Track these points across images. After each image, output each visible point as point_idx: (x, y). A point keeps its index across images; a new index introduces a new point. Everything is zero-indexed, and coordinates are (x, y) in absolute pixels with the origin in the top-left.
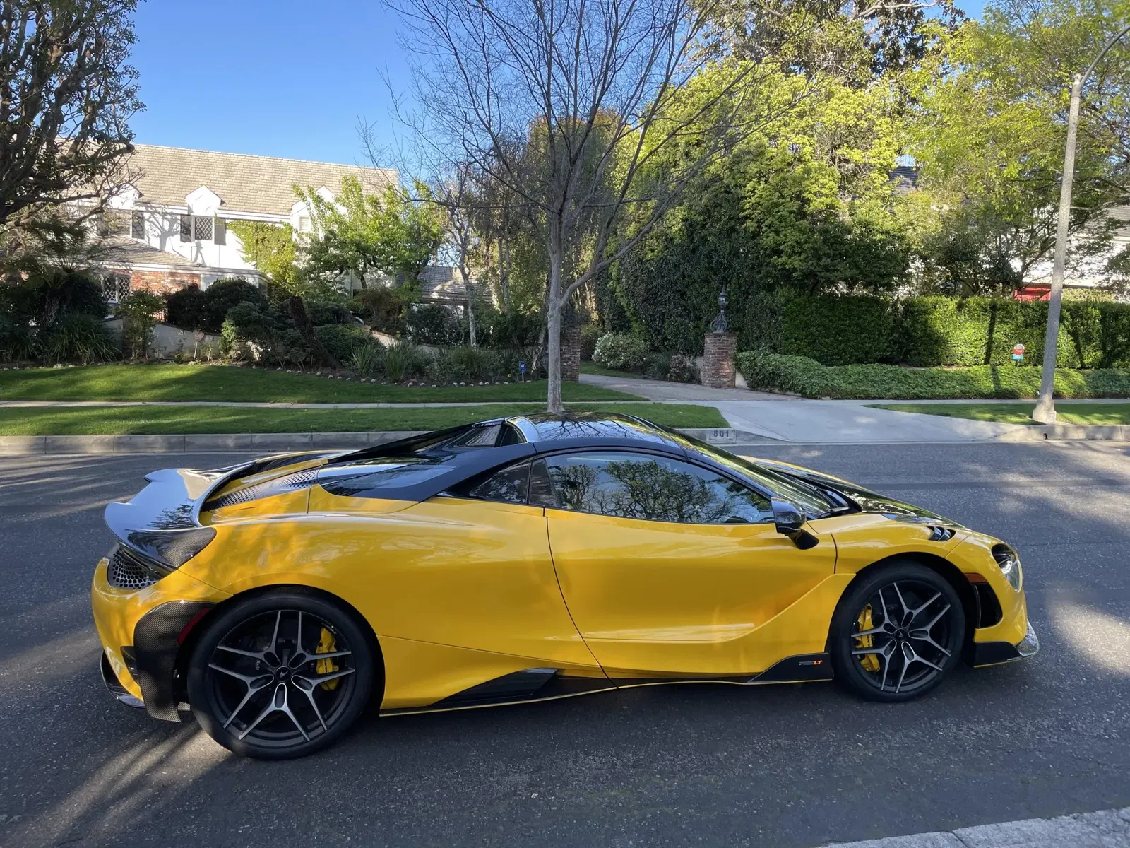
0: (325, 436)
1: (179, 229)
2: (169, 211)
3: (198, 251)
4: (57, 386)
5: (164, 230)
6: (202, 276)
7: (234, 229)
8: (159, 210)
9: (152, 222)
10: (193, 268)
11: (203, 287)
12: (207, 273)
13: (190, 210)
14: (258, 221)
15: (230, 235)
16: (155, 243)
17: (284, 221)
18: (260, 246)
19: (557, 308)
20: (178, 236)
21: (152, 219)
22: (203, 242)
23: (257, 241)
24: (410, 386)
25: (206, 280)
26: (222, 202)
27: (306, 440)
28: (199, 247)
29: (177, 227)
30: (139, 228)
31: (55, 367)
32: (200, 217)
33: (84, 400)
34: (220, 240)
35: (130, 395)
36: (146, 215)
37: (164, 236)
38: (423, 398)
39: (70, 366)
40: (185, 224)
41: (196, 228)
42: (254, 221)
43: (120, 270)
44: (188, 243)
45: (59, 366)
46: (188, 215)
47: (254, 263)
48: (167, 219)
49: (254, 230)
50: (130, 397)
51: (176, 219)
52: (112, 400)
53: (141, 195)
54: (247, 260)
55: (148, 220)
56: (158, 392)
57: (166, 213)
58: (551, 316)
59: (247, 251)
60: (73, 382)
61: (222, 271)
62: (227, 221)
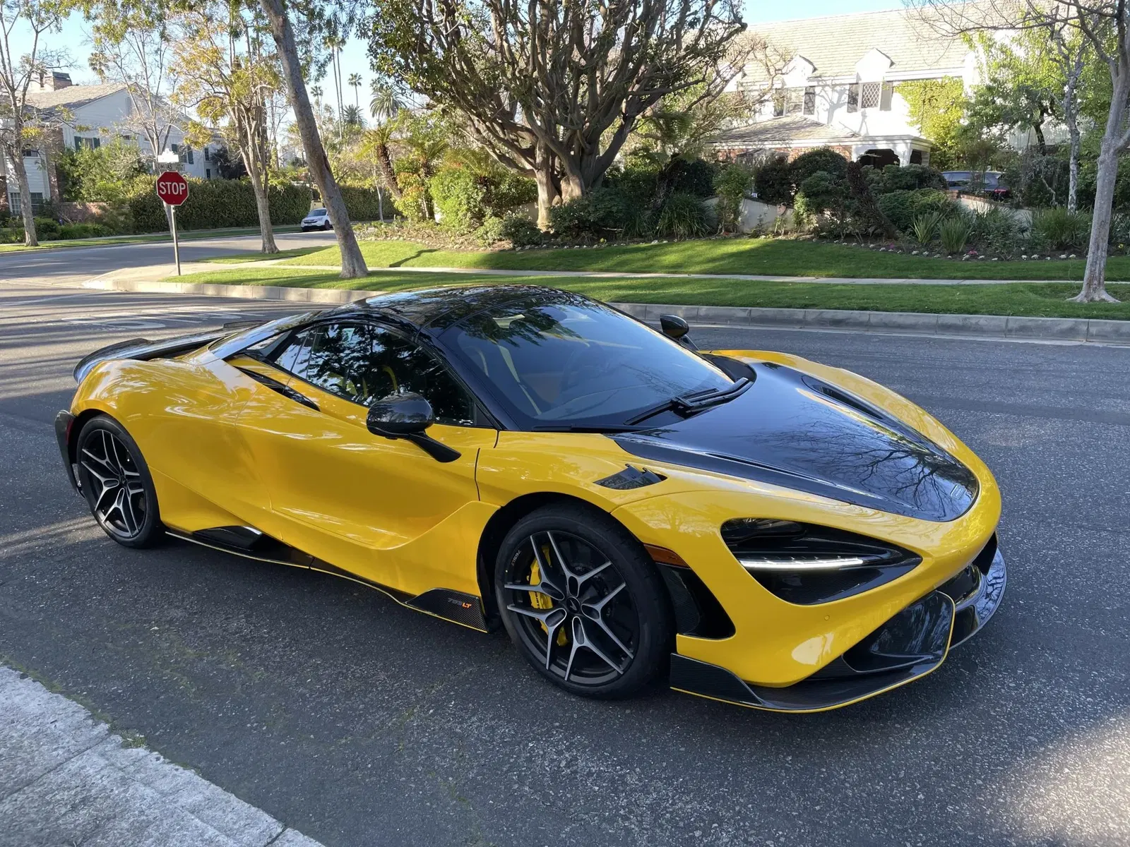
0: (763, 312)
1: (847, 100)
2: (838, 82)
3: (863, 120)
4: (639, 260)
5: (832, 103)
6: (854, 147)
7: (902, 90)
8: (829, 82)
9: (822, 96)
10: (847, 140)
11: (790, 160)
12: (859, 143)
13: (858, 77)
14: (927, 79)
15: (897, 99)
16: (823, 119)
17: (948, 74)
18: (927, 106)
19: (1112, 151)
20: (845, 107)
21: (823, 93)
22: (868, 110)
23: (924, 101)
24: (967, 260)
25: (857, 150)
26: (892, 64)
27: (744, 314)
28: (864, 116)
29: (845, 98)
30: (810, 104)
31: (653, 243)
32: (868, 84)
33: (650, 272)
34: (886, 106)
35: (685, 268)
36: (818, 90)
37: (833, 107)
38: (967, 274)
39: (665, 242)
40: (852, 93)
41: (863, 96)
42: (923, 79)
43: (780, 149)
44: (854, 113)
45: (655, 242)
46: (857, 84)
47: (919, 126)
48: (836, 91)
49: (922, 89)
50: (685, 270)
51: (845, 90)
52: (669, 273)
53: (815, 69)
54: (912, 124)
55: (819, 95)
56: (710, 265)
57: (836, 85)
58: (1102, 163)
59: (912, 114)
60: (651, 257)
61: (873, 139)
62: (895, 84)
